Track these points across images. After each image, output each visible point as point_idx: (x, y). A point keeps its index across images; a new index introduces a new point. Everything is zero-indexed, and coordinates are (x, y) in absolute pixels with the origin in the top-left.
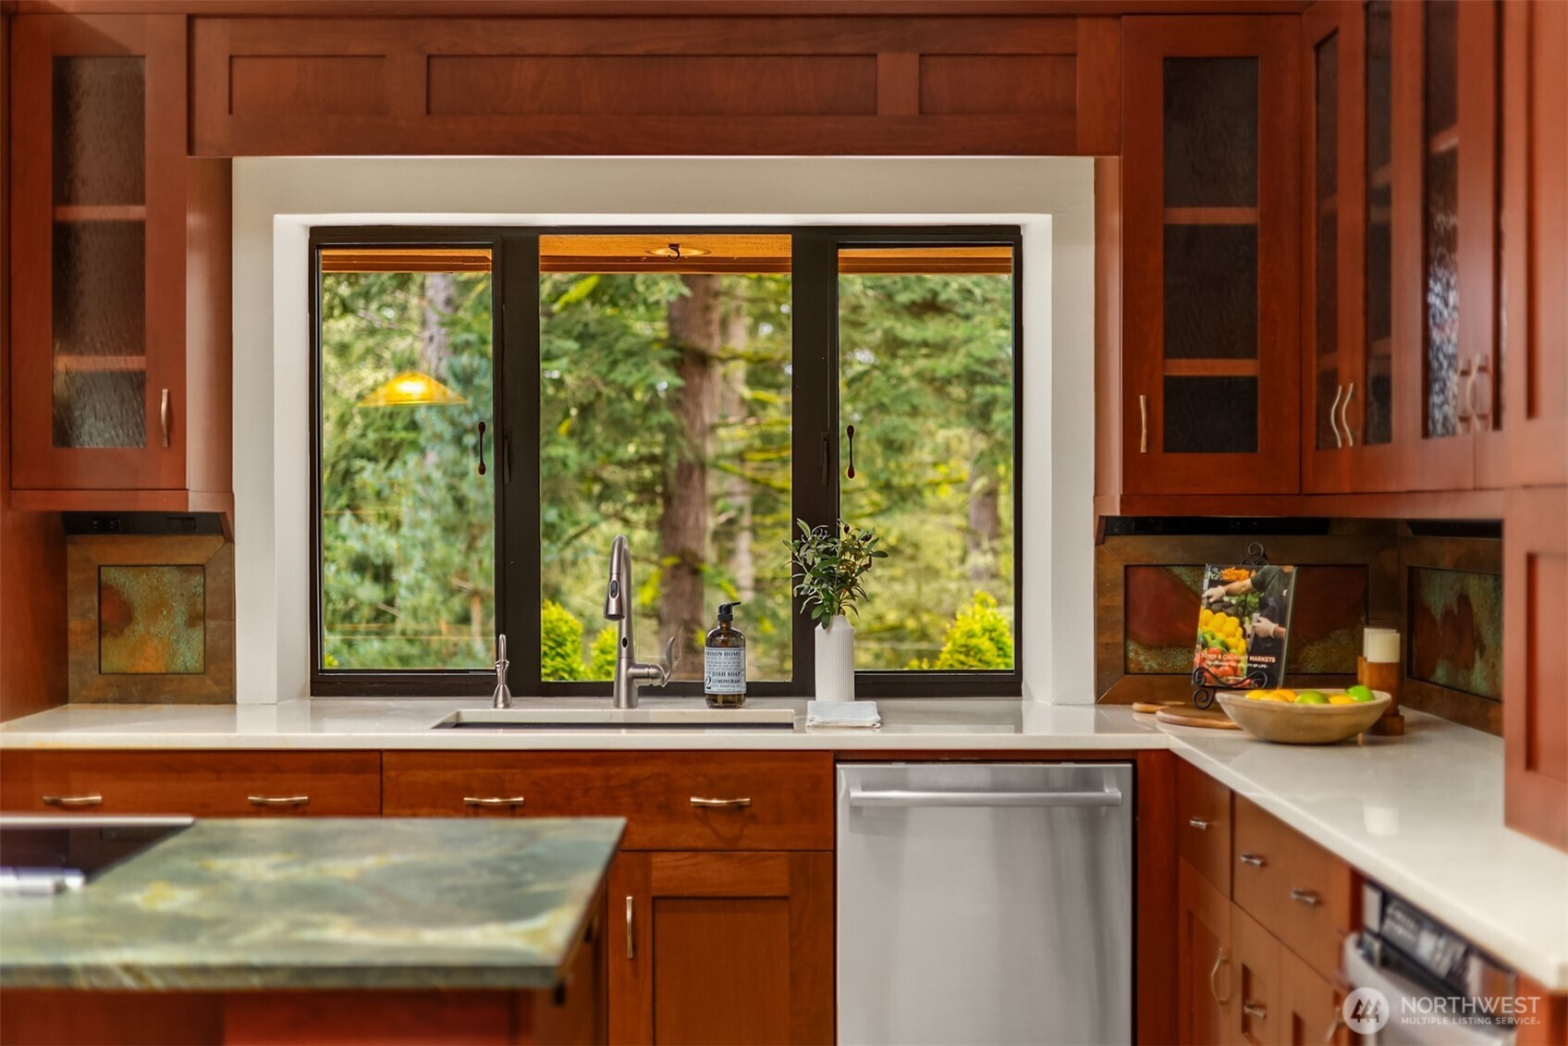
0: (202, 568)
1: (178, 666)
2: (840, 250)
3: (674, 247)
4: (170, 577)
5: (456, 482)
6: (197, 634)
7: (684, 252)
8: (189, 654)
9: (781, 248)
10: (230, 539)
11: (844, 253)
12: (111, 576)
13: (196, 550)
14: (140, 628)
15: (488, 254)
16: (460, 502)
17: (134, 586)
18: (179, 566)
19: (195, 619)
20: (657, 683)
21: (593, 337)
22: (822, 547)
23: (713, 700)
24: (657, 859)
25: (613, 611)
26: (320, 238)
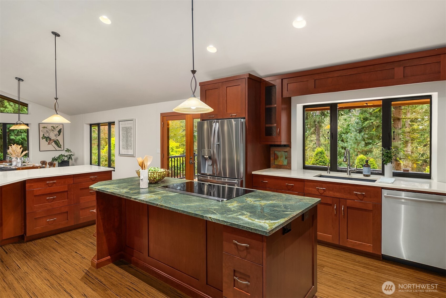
0: (286, 152)
1: (284, 164)
2: (392, 102)
3: (367, 104)
4: (283, 153)
5: (356, 137)
6: (286, 160)
7: (368, 105)
8: (285, 163)
9: (381, 103)
10: (291, 148)
11: (392, 103)
12: (276, 152)
13: (287, 149)
14: (279, 159)
15: (329, 107)
16: (356, 139)
17: (279, 154)
18: (284, 151)
19: (286, 158)
20: (354, 172)
21: (378, 117)
22: (386, 151)
23: (365, 175)
24: (348, 200)
25: (345, 161)
26: (305, 107)
